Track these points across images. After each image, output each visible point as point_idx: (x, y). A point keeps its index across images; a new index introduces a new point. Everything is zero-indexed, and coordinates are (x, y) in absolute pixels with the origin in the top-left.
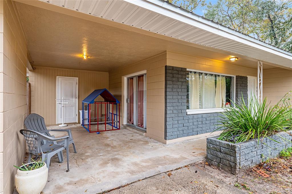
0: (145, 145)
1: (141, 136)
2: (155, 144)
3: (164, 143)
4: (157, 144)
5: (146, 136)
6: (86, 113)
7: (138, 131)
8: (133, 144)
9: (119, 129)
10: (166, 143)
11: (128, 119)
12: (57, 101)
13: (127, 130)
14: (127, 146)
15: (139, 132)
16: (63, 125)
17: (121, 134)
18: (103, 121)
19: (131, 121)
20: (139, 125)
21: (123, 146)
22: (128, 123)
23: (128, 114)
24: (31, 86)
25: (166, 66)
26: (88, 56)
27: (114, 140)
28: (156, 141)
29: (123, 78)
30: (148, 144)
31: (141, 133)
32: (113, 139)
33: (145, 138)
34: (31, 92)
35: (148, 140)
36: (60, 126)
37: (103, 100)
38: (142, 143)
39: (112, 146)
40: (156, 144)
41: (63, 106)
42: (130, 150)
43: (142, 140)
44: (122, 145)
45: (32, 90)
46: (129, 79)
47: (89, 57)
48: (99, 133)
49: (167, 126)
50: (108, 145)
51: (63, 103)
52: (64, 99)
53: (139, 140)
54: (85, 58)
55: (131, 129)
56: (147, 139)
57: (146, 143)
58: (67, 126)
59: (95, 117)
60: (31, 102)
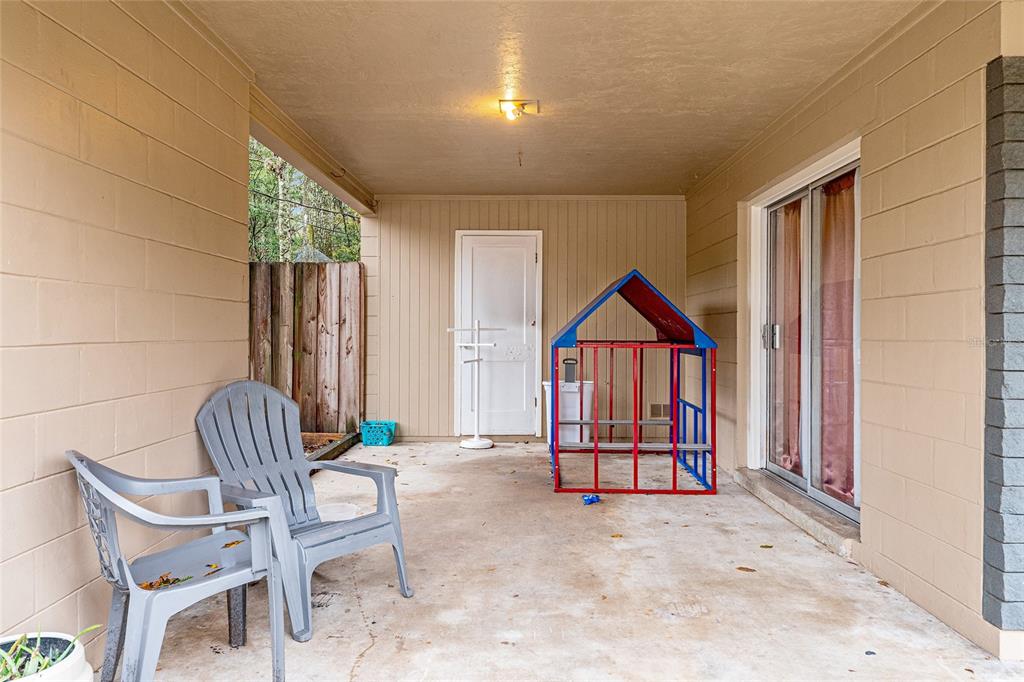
0: (821, 631)
1: (824, 554)
2: (900, 636)
3: (978, 647)
4: (917, 642)
5: (857, 565)
6: (568, 396)
7: (811, 522)
8: (741, 602)
9: (712, 490)
10: (992, 653)
11: (772, 437)
12: (457, 336)
13: (757, 504)
14: (695, 610)
15: (819, 526)
16: (475, 442)
17: (706, 525)
18: (653, 439)
19: (789, 454)
20: (829, 482)
21: (665, 607)
22: (774, 461)
23: (772, 410)
24: (366, 276)
25: (996, 66)
26: (523, 105)
27: (646, 553)
28: (920, 618)
29: (745, 209)
30: (847, 624)
31: (826, 536)
32: (640, 550)
33: (843, 579)
34: (369, 299)
35: (860, 594)
36: (465, 443)
37: (650, 332)
38: (804, 604)
39: (609, 589)
40: (915, 636)
41: (478, 361)
42: (697, 645)
43: (820, 584)
44: (666, 598)
45: (369, 294)
46: (781, 215)
47: (528, 110)
48: (591, 502)
49: (1007, 519)
50: (587, 582)
51: (475, 345)
52: (479, 329)
53: (797, 585)
54: (510, 112)
55: (777, 503)
56: (854, 585)
57: (839, 611)
58: (493, 447)
59: (611, 419)
60: (369, 338)
